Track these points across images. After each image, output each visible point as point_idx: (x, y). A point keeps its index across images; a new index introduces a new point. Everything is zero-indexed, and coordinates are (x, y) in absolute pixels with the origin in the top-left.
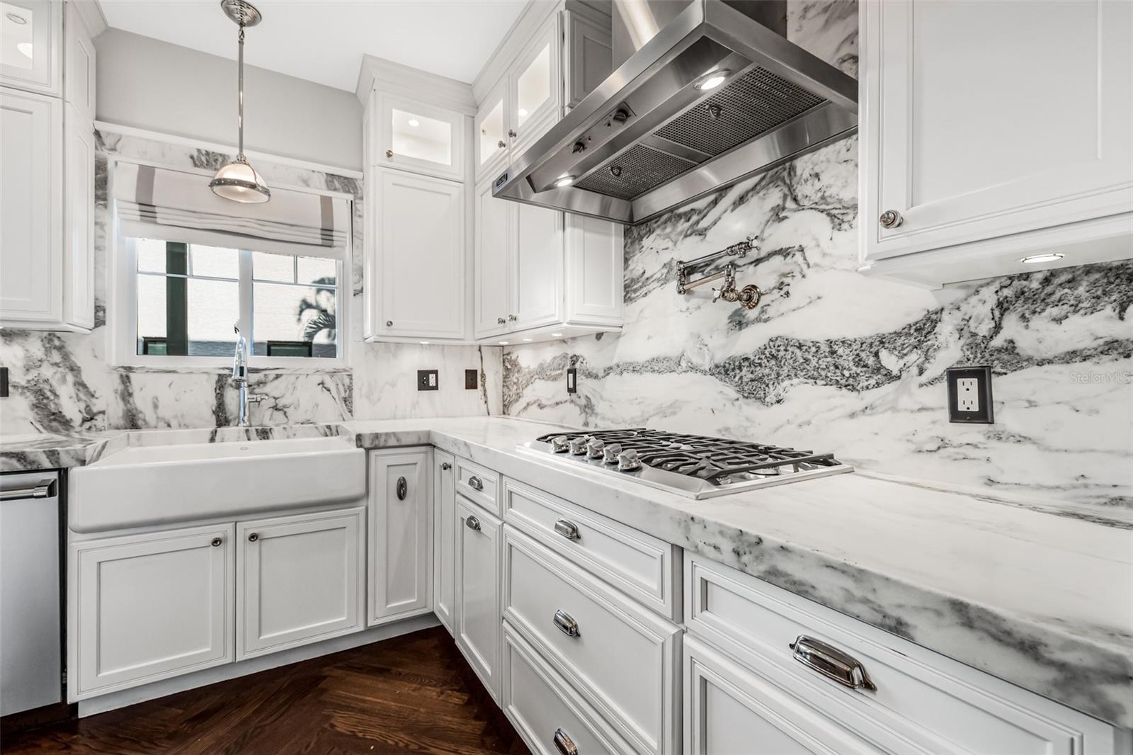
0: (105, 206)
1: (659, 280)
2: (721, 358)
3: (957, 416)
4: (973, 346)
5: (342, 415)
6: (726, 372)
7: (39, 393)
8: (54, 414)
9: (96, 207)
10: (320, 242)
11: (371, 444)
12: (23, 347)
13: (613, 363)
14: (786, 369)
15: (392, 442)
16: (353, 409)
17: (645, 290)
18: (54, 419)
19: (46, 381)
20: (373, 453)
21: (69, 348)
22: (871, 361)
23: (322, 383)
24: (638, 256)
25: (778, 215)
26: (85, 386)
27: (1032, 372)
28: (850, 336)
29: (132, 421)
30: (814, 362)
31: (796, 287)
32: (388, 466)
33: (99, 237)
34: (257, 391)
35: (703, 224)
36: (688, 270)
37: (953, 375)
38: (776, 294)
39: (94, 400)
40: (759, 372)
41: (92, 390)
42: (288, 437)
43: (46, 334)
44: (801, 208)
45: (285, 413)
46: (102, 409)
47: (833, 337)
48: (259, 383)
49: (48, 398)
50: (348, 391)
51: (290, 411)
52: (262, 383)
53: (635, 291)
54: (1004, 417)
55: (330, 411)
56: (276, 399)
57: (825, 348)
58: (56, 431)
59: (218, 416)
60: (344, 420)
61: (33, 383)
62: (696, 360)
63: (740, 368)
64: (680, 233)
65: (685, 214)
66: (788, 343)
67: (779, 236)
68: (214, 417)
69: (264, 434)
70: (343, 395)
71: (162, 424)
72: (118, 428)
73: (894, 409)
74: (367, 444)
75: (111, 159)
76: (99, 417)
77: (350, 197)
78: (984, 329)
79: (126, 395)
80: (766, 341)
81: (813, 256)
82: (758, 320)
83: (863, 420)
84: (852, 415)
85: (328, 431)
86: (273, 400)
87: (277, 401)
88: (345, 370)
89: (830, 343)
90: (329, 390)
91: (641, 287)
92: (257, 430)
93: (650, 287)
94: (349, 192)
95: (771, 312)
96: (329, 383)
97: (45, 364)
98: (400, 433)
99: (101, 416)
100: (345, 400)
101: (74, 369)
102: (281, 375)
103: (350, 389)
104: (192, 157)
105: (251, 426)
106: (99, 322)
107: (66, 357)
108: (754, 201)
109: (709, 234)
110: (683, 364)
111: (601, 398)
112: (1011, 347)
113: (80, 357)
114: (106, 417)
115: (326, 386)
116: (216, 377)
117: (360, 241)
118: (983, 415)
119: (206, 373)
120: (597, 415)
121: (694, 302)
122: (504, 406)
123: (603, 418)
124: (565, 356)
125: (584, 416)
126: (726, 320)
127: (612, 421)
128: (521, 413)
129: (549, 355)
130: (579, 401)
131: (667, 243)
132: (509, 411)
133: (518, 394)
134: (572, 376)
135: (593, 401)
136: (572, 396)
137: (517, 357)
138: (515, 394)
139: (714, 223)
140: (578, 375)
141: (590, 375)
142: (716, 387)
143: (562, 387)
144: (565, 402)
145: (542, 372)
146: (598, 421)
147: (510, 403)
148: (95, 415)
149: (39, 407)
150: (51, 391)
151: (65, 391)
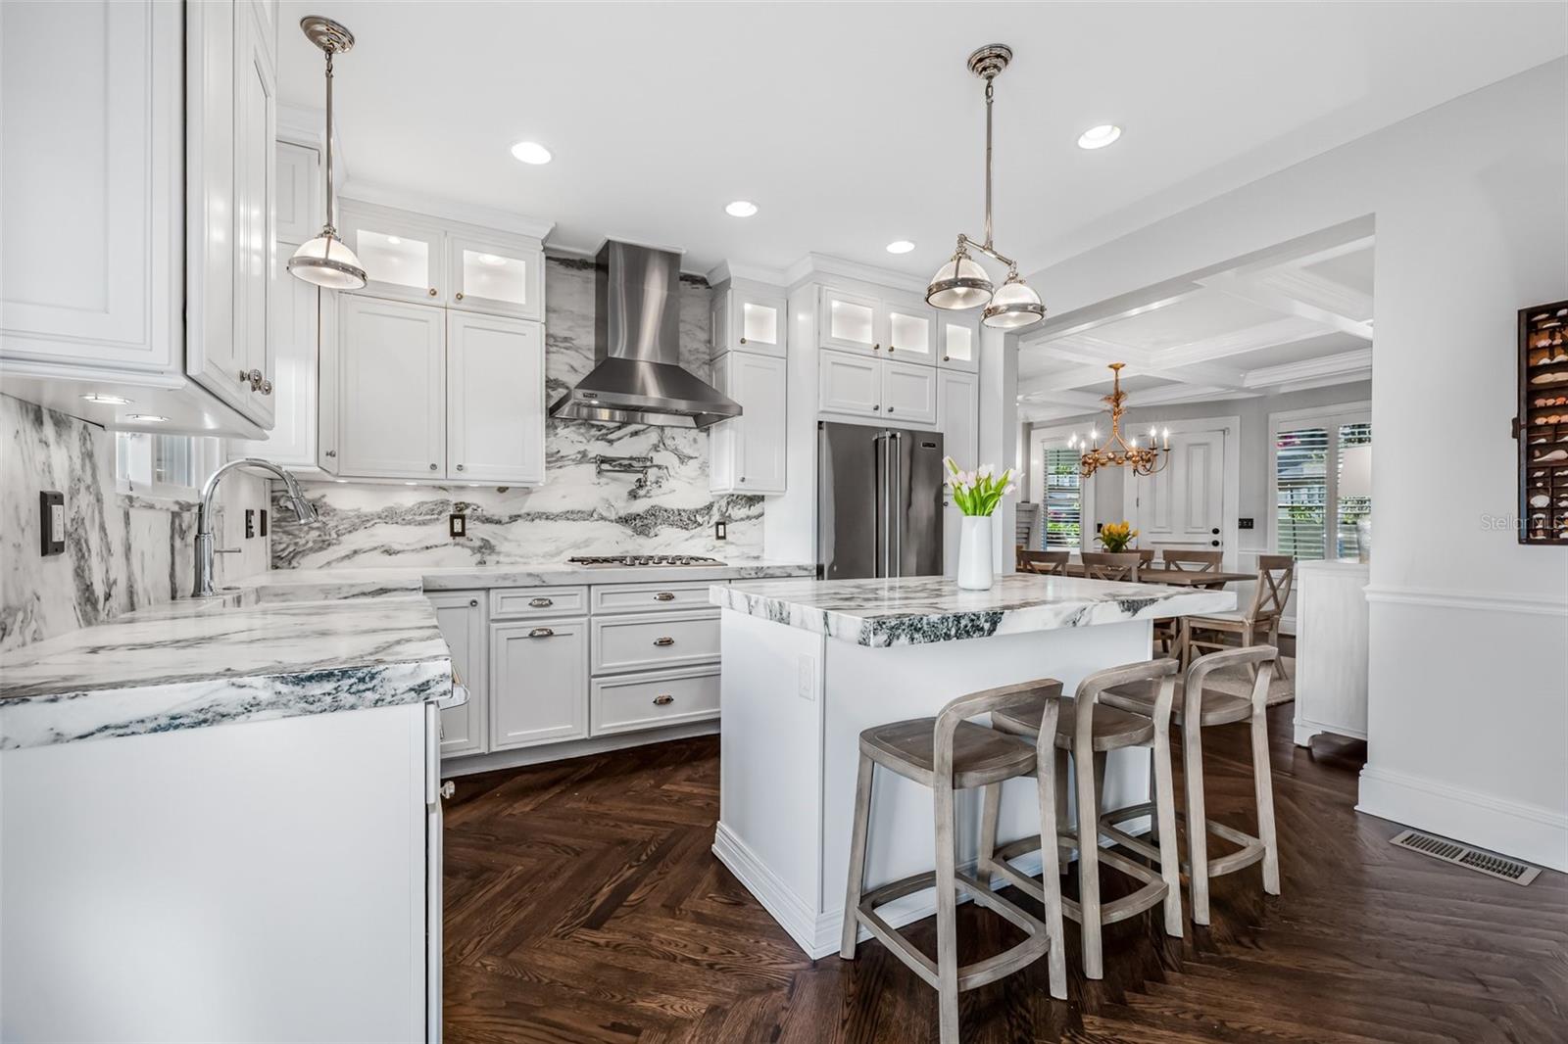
1: (573, 460)
2: (622, 513)
3: (719, 538)
4: (721, 515)
6: (627, 521)
7: (79, 544)
13: (523, 511)
14: (659, 521)
17: (559, 464)
18: (89, 599)
19: (83, 522)
21: (96, 458)
22: (693, 518)
24: (557, 437)
25: (656, 448)
26: (106, 534)
27: (735, 524)
28: (686, 508)
29: (132, 600)
30: (672, 518)
31: (664, 483)
35: (610, 437)
36: (604, 460)
37: (718, 524)
38: (655, 485)
39: (111, 560)
40: (645, 522)
41: (109, 538)
44: (667, 449)
46: (114, 576)
47: (680, 508)
49: (83, 557)
54: (728, 537)
57: (676, 512)
58: (89, 622)
59: (172, 582)
61: (76, 526)
62: (605, 514)
63: (635, 519)
64: (593, 436)
65: (597, 426)
66: (660, 509)
67: (656, 458)
71: (146, 602)
73: (700, 536)
76: (113, 592)
78: (724, 510)
79: (127, 548)
80: (649, 507)
81: (672, 473)
82: (645, 496)
83: (691, 541)
84: (687, 540)
89: (679, 510)
91: (556, 461)
93: (566, 463)
95: (652, 493)
99: (114, 588)
107: (94, 473)
108: (643, 437)
109: (615, 444)
110: (595, 516)
111: (506, 539)
112: (730, 516)
114: (116, 590)
118: (724, 537)
120: (499, 553)
121: (603, 480)
122: (273, 558)
123: (508, 555)
124: (445, 503)
125: (478, 557)
126: (626, 494)
127: (521, 557)
128: (333, 564)
129: (408, 500)
130: (469, 543)
131: (581, 438)
132: (294, 563)
133: (324, 541)
134: (459, 521)
135: (493, 542)
136: (458, 539)
137: (323, 496)
138: (314, 542)
139: (619, 439)
140: (467, 521)
141: (488, 520)
142: (619, 529)
143: (440, 531)
144: (446, 545)
145: (391, 516)
146: (502, 559)
147: (296, 554)
148: (113, 584)
149: (80, 573)
150: (86, 543)
151: (94, 541)
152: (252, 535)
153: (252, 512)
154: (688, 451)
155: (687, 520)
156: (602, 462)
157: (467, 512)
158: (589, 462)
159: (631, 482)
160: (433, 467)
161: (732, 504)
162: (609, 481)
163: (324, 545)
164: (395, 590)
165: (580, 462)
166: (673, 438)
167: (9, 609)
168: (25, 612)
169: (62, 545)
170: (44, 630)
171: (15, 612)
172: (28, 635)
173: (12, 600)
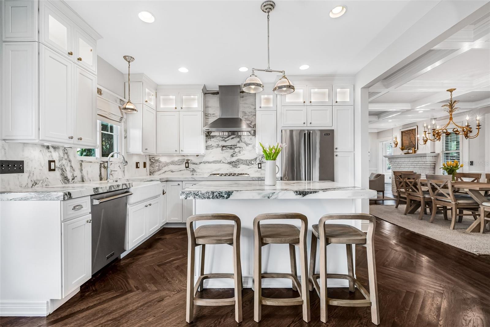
1: (215, 147)
2: (229, 161)
3: (259, 168)
4: (260, 161)
5: (123, 176)
6: (230, 163)
7: (62, 169)
8: (66, 177)
10: (119, 121)
12: (58, 153)
13: (202, 161)
14: (240, 163)
16: (125, 174)
17: (212, 148)
18: (66, 179)
19: (64, 165)
21: (69, 154)
22: (251, 162)
24: (210, 141)
25: (239, 142)
26: (73, 168)
27: (264, 163)
28: (248, 159)
29: (82, 180)
30: (244, 162)
31: (241, 152)
35: (225, 140)
37: (259, 164)
38: (239, 153)
39: (74, 172)
40: (236, 163)
41: (74, 168)
43: (63, 148)
44: (242, 142)
45: (113, 176)
46: (76, 175)
47: (247, 159)
49: (64, 172)
53: (209, 148)
55: (121, 175)
57: (245, 160)
58: (66, 183)
59: (100, 177)
61: (61, 166)
62: (224, 161)
63: (233, 163)
64: (221, 140)
65: (222, 137)
66: (240, 160)
67: (238, 145)
70: (123, 170)
71: (89, 180)
72: (80, 182)
73: (253, 168)
74: (161, 181)
78: (261, 159)
79: (81, 170)
80: (237, 159)
81: (244, 149)
82: (236, 156)
83: (250, 169)
84: (249, 169)
89: (246, 160)
90: (121, 168)
95: (238, 155)
96: (120, 166)
97: (64, 159)
99: (76, 177)
101: (70, 161)
102: (112, 163)
103: (124, 168)
107: (68, 157)
108: (235, 139)
109: (227, 142)
110: (221, 162)
111: (198, 168)
112: (263, 161)
113: (71, 158)
114: (77, 178)
116: (100, 164)
118: (261, 168)
119: (97, 163)
120: (197, 172)
121: (224, 152)
122: (150, 173)
123: (199, 173)
124: (184, 159)
125: (192, 173)
126: (230, 156)
127: (202, 173)
128: (161, 174)
129: (176, 159)
130: (190, 170)
131: (217, 141)
132: (154, 174)
133: (159, 169)
134: (187, 164)
135: (195, 169)
136: (187, 168)
137: (159, 159)
138: (157, 169)
139: (228, 140)
140: (189, 164)
141: (194, 164)
142: (228, 166)
143: (183, 166)
144: (184, 170)
145: (173, 163)
146: (197, 173)
147: (154, 172)
148: (75, 177)
149: (62, 174)
150: (65, 169)
151: (68, 169)
152: (139, 168)
153: (139, 163)
154: (249, 142)
155: (249, 163)
156: (223, 147)
157: (189, 162)
158: (220, 147)
159: (232, 152)
160: (176, 151)
161: (263, 158)
162: (225, 152)
163: (159, 170)
164: (154, 180)
165: (217, 147)
166: (244, 139)
167: (38, 180)
168: (43, 181)
169: (54, 170)
170: (50, 184)
171: (40, 181)
172: (44, 185)
173: (39, 178)
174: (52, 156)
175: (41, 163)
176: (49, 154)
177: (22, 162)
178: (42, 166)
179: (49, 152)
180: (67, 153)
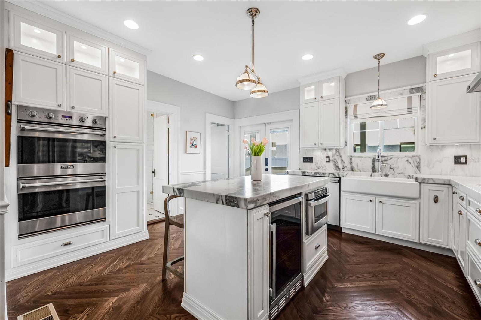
0: (347, 117)
5: (415, 172)
7: (335, 162)
8: (337, 166)
9: (345, 118)
10: (407, 113)
11: (422, 182)
12: (332, 152)
15: (431, 181)
16: (421, 170)
18: (337, 168)
19: (336, 159)
20: (422, 185)
21: (340, 152)
23: (408, 161)
26: (343, 161)
29: (352, 170)
32: (429, 190)
33: (346, 125)
34: (384, 162)
39: (345, 164)
41: (344, 161)
42: (394, 177)
43: (336, 149)
45: (394, 170)
48: (385, 160)
50: (418, 163)
51: (395, 169)
52: (386, 160)
55: (411, 170)
56: (391, 165)
58: (338, 170)
60: (416, 174)
61: (334, 160)
68: (372, 170)
69: (386, 175)
70: (416, 165)
71: (359, 170)
72: (349, 171)
74: (420, 181)
75: (348, 105)
76: (345, 168)
77: (420, 94)
79: (351, 163)
85: (409, 177)
86: (390, 166)
87: (391, 166)
88: (417, 156)
90: (410, 163)
92: (384, 174)
94: (419, 92)
96: (410, 160)
97: (336, 156)
98: (434, 179)
100: (417, 167)
101: (341, 157)
102: (392, 158)
103: (419, 163)
104: (366, 99)
105: (382, 173)
106: (346, 145)
107: (339, 154)
113: (342, 154)
114: (347, 168)
115: (409, 161)
116: (373, 158)
117: (424, 109)
119: (369, 157)
148: (345, 167)
149: (335, 165)
150: (337, 162)
151: (339, 161)
152: (466, 163)
153: (466, 157)
167: (320, 167)
168: (323, 167)
169: (329, 162)
170: (326, 169)
171: (321, 167)
172: (323, 169)
173: (321, 166)
174: (328, 154)
175: (321, 158)
176: (326, 153)
177: (312, 158)
178: (322, 159)
179: (326, 152)
180: (338, 152)
